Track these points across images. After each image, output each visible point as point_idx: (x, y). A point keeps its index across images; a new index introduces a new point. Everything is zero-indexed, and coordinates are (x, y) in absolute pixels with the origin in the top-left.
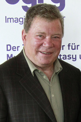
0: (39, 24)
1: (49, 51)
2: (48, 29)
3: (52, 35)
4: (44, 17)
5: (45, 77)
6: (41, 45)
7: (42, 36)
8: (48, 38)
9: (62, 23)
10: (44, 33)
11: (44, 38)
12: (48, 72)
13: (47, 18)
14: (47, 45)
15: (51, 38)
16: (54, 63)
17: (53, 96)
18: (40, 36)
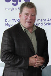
0: (26, 10)
1: (30, 21)
2: (29, 12)
3: (31, 14)
4: (28, 7)
5: (29, 32)
6: (27, 19)
7: (27, 15)
8: (29, 15)
9: (36, 9)
10: (28, 13)
11: (28, 15)
12: (30, 30)
13: (29, 7)
14: (29, 18)
15: (31, 15)
16: (33, 27)
17: (33, 40)
18: (26, 15)
